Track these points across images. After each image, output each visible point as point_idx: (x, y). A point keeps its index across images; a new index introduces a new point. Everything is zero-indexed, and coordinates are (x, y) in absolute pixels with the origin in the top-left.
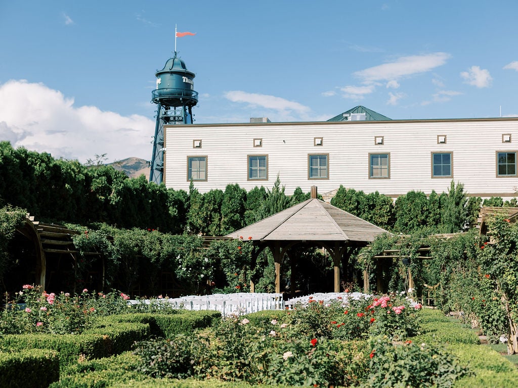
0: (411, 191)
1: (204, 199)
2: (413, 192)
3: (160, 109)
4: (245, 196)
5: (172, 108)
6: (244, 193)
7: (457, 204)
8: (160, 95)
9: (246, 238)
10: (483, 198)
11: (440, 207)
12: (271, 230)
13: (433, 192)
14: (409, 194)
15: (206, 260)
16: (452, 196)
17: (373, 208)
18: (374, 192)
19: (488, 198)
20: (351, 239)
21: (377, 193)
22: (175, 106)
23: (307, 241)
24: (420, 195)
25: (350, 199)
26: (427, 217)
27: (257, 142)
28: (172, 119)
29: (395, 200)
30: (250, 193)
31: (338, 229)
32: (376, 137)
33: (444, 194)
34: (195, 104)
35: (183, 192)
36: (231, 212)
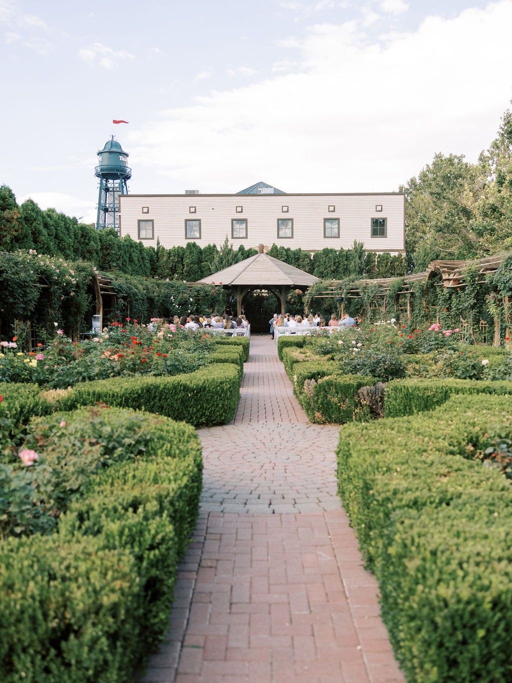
0: (325, 248)
1: (169, 253)
2: (327, 249)
3: (101, 181)
4: (201, 252)
5: (111, 181)
6: (200, 249)
7: (360, 257)
8: (102, 170)
9: (217, 283)
10: (378, 253)
11: (346, 260)
12: (235, 277)
13: (342, 248)
14: (324, 250)
15: (191, 299)
16: (356, 251)
17: (298, 261)
18: (298, 248)
19: (382, 253)
20: (296, 284)
21: (300, 250)
22: (114, 179)
23: (263, 285)
24: (332, 251)
25: (282, 254)
26: (337, 267)
27: (192, 209)
28: (111, 189)
29: (313, 254)
30: (204, 249)
31: (285, 276)
32: (282, 207)
33: (349, 251)
34: (129, 178)
35: (152, 248)
36: (191, 263)
